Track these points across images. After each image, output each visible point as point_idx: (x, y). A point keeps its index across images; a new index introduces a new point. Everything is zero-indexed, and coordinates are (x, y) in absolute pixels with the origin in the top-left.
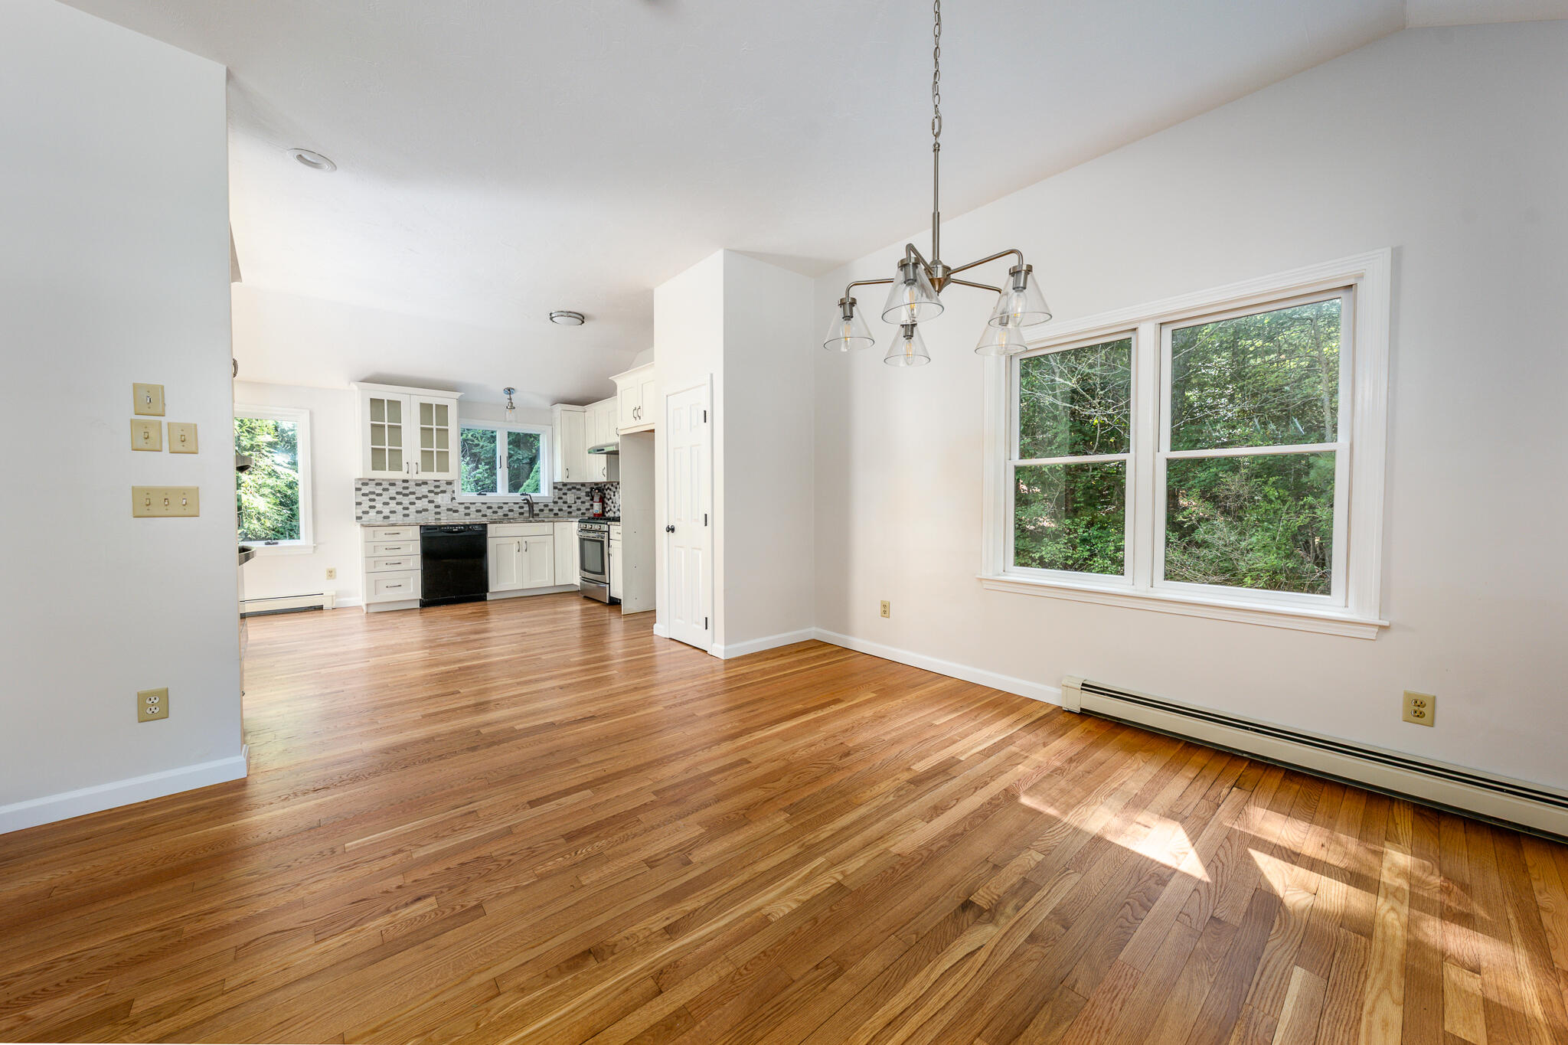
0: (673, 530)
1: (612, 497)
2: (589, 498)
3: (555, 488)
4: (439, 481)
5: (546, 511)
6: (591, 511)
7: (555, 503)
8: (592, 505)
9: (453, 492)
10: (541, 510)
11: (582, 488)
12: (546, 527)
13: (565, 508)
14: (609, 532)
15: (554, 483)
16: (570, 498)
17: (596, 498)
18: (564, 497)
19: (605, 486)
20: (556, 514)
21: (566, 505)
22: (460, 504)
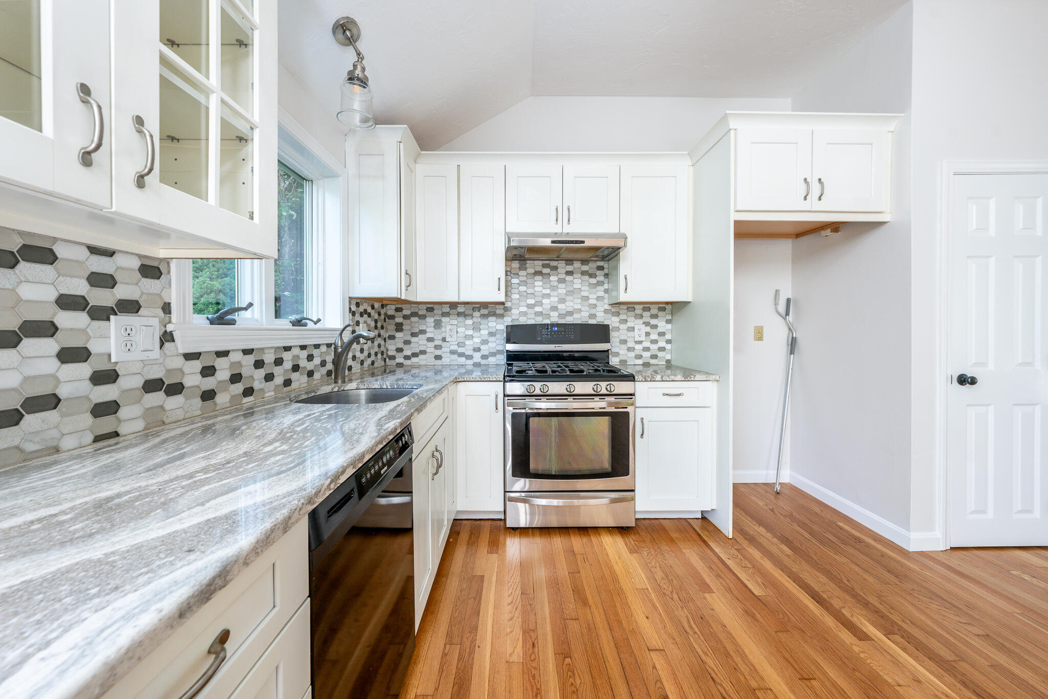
0: (963, 380)
3: (349, 308)
4: (110, 254)
9: (167, 308)
14: (635, 395)
15: (350, 300)
22: (189, 357)
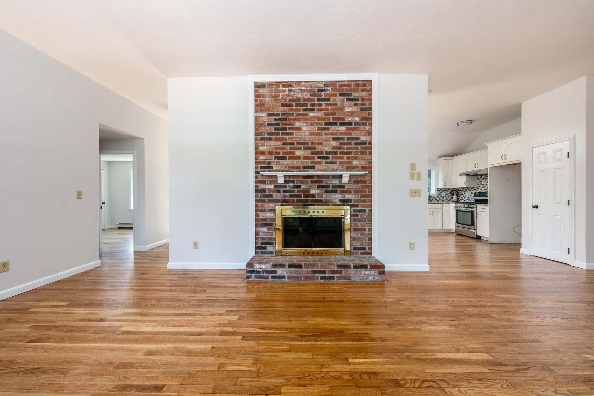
0: (537, 207)
1: (463, 194)
2: (451, 194)
3: (438, 190)
5: (434, 200)
6: (452, 200)
7: (438, 196)
8: (452, 198)
10: (432, 199)
11: (448, 190)
12: (439, 206)
13: (441, 198)
14: (476, 208)
15: (438, 189)
16: (443, 194)
17: (455, 194)
18: (441, 194)
19: (458, 189)
20: (438, 201)
21: (442, 197)
